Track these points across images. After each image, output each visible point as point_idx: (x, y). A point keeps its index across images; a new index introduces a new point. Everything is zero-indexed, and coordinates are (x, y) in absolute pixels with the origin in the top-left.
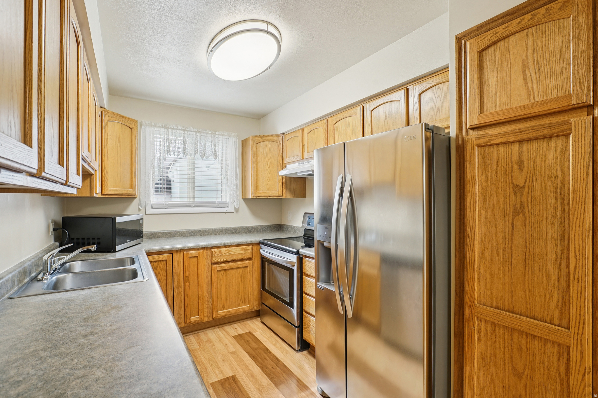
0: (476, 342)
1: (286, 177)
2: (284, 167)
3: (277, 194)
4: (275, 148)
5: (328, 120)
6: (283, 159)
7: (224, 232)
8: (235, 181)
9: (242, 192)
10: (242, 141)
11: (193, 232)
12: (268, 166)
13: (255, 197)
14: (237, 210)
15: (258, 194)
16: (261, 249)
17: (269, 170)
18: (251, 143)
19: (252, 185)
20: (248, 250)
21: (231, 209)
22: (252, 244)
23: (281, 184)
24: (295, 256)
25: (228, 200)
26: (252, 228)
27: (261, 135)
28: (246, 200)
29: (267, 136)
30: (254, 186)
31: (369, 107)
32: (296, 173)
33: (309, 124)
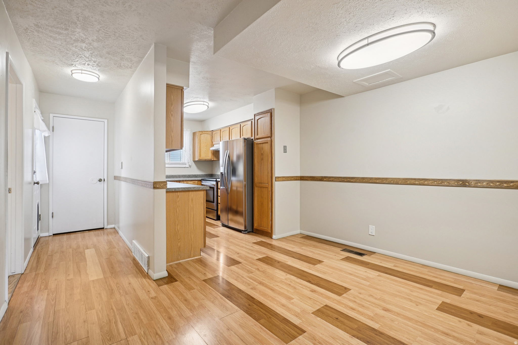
0: (256, 193)
1: (214, 151)
2: (213, 146)
3: (210, 159)
4: (209, 137)
5: (229, 128)
6: (212, 142)
7: (184, 177)
8: (189, 152)
9: (193, 158)
10: (193, 133)
11: (169, 176)
12: (205, 146)
13: (199, 160)
14: (190, 166)
15: (200, 159)
16: (202, 182)
17: (206, 147)
18: (197, 134)
19: (198, 154)
20: (196, 183)
21: (187, 166)
22: (198, 181)
23: (211, 154)
24: (215, 182)
25: (186, 162)
26: (198, 175)
27: (203, 131)
28: (195, 161)
29: (205, 131)
30: (199, 155)
31: (242, 125)
32: (218, 149)
33: (223, 128)
